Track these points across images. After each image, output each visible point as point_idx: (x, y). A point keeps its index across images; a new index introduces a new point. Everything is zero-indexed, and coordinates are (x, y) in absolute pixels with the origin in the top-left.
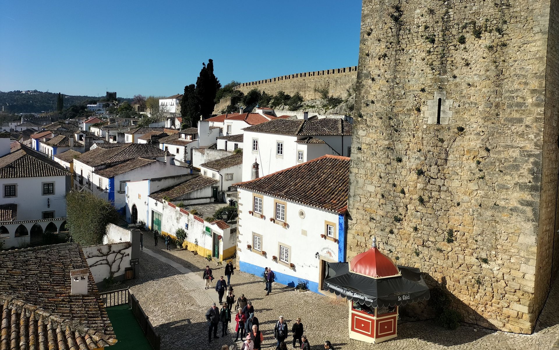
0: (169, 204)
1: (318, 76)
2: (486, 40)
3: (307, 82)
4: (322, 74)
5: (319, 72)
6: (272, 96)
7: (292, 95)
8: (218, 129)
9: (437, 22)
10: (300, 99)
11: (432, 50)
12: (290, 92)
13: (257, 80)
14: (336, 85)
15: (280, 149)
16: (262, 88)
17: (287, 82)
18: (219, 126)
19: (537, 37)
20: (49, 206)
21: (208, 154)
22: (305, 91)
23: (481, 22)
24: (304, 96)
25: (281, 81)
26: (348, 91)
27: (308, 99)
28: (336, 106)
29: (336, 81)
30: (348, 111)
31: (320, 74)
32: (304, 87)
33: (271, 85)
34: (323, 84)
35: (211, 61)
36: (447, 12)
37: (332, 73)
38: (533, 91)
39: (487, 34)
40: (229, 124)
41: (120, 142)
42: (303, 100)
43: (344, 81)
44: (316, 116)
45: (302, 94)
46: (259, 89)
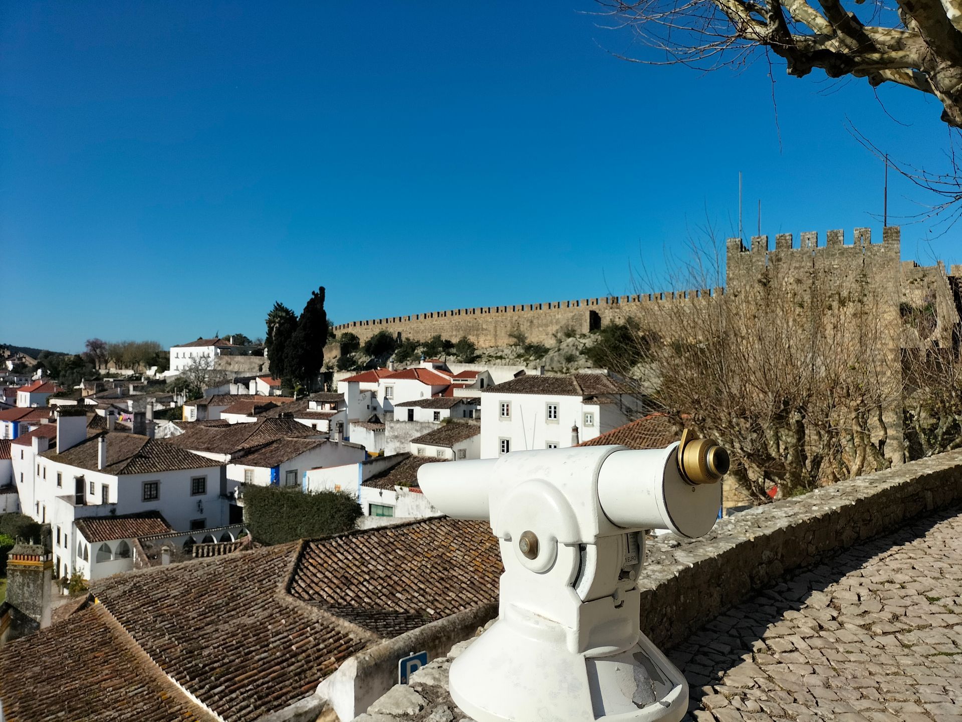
0: (410, 490)
1: (497, 314)
2: (850, 309)
3: (481, 322)
4: (504, 311)
5: (498, 308)
6: (418, 342)
7: (455, 341)
8: (368, 394)
9: (805, 291)
10: (471, 347)
11: (801, 314)
12: (451, 336)
13: (383, 318)
14: (530, 326)
15: (552, 412)
16: (393, 329)
17: (443, 321)
18: (368, 388)
19: (892, 309)
20: (202, 511)
21: (392, 428)
22: (477, 335)
23: (845, 293)
24: (476, 343)
25: (429, 320)
26: (556, 337)
27: (483, 346)
28: (543, 356)
29: (532, 322)
30: (564, 363)
31: (500, 311)
32: (477, 329)
33: (414, 324)
34: (509, 326)
35: (322, 289)
36: (813, 283)
37: (520, 310)
38: (891, 350)
39: (851, 304)
40: (388, 385)
41: (201, 419)
42: (476, 347)
43: (544, 321)
44: (523, 371)
45: (472, 339)
46: (391, 330)
